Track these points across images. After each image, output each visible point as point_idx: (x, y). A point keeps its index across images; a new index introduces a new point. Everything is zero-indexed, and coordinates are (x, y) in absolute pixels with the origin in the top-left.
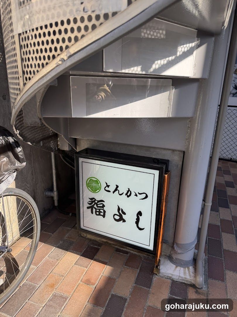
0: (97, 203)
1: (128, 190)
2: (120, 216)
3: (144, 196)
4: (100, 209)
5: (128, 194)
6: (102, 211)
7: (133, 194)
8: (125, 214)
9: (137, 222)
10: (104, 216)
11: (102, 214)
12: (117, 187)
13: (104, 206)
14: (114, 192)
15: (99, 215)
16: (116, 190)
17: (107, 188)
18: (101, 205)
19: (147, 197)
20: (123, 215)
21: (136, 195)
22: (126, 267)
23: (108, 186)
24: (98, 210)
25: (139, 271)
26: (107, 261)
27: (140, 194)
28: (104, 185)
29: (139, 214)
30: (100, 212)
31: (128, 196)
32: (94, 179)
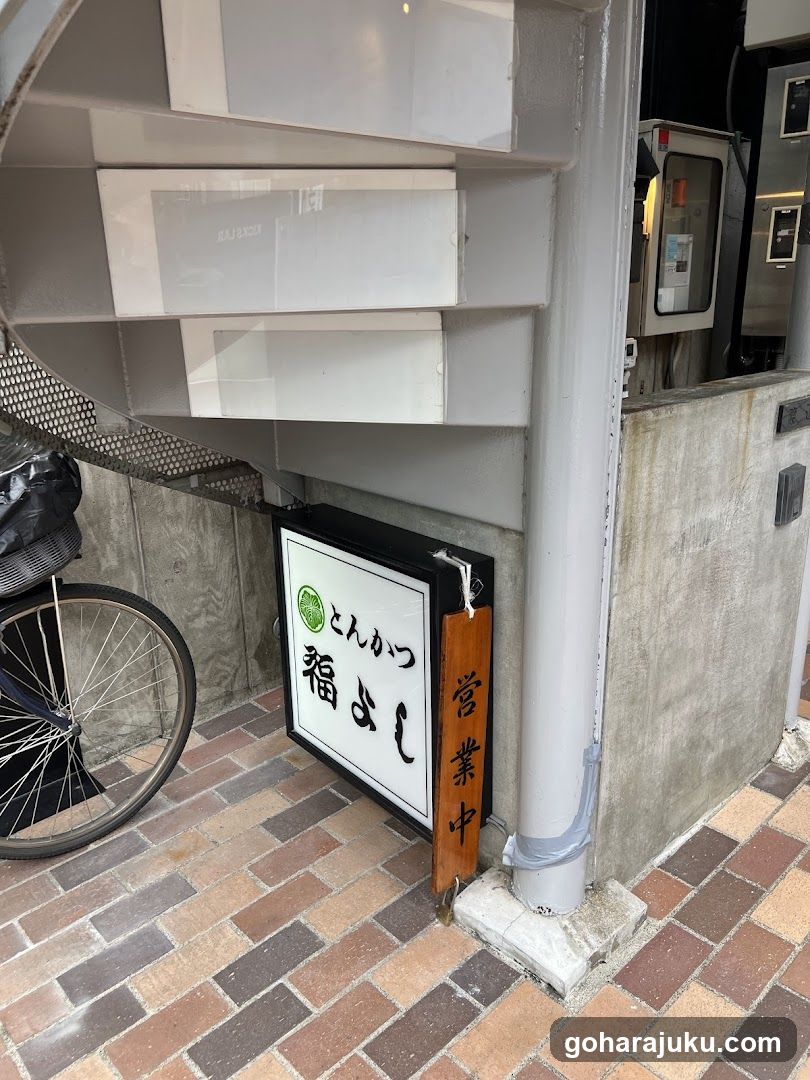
0: (321, 661)
1: (374, 634)
2: (365, 710)
3: (405, 657)
4: (325, 682)
5: (377, 647)
6: (329, 687)
7: (386, 649)
8: (373, 705)
9: (399, 736)
10: (334, 704)
11: (330, 696)
12: (354, 621)
13: (331, 675)
14: (349, 636)
15: (324, 698)
16: (352, 630)
17: (336, 623)
18: (327, 671)
19: (412, 662)
20: (370, 708)
21: (391, 652)
22: (382, 869)
23: (337, 616)
24: (322, 684)
25: (408, 890)
26: (344, 841)
27: (400, 650)
28: (329, 614)
29: (401, 711)
30: (327, 691)
31: (377, 653)
32: (312, 593)
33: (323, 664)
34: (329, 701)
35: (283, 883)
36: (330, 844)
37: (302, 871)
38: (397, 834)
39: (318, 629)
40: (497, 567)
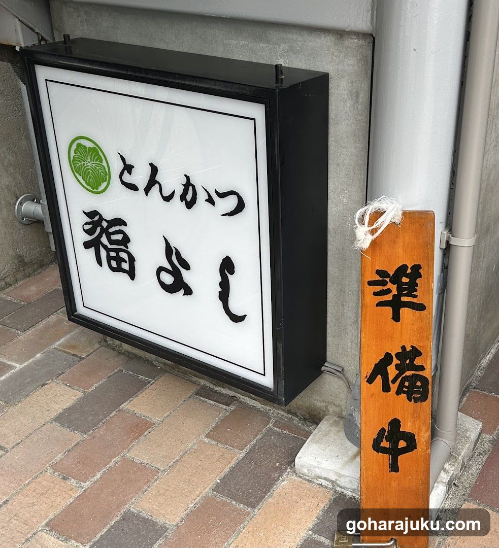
0: (109, 226)
1: (184, 181)
2: (176, 273)
3: (231, 203)
4: (117, 251)
5: (189, 197)
6: (124, 255)
7: (202, 196)
8: (187, 267)
9: (224, 296)
10: (132, 274)
11: (126, 266)
12: (154, 170)
13: (126, 240)
14: (147, 190)
15: (119, 269)
16: (152, 181)
17: (127, 178)
18: (119, 237)
19: (240, 206)
20: (183, 271)
21: (210, 200)
22: (206, 440)
23: (128, 168)
24: (113, 254)
25: (243, 455)
26: (157, 419)
27: (222, 195)
28: (117, 166)
29: (227, 266)
30: (120, 260)
31: (190, 205)
32: (88, 144)
33: (111, 230)
34: (124, 271)
35: (98, 476)
36: (140, 427)
37: (117, 459)
38: (212, 402)
39: (101, 189)
40: (332, 85)
